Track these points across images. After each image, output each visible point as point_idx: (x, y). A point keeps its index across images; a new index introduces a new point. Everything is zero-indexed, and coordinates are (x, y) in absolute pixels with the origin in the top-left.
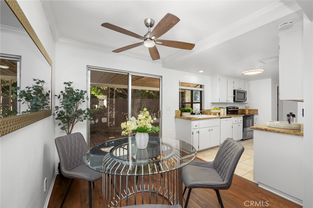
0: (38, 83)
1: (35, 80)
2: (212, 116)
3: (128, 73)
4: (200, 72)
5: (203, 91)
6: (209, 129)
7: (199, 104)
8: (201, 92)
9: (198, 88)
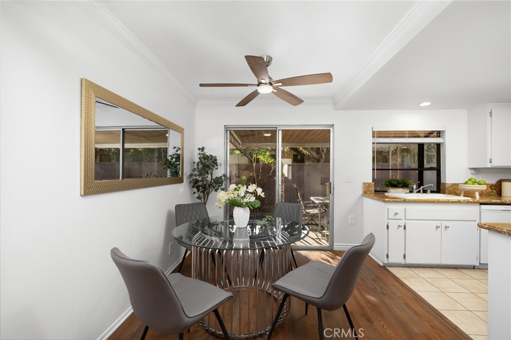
0: (177, 151)
1: (175, 148)
2: (462, 198)
3: (276, 128)
4: (422, 105)
5: (442, 143)
6: (438, 223)
7: (435, 172)
8: (438, 146)
9: (434, 137)
